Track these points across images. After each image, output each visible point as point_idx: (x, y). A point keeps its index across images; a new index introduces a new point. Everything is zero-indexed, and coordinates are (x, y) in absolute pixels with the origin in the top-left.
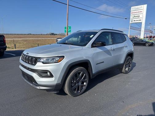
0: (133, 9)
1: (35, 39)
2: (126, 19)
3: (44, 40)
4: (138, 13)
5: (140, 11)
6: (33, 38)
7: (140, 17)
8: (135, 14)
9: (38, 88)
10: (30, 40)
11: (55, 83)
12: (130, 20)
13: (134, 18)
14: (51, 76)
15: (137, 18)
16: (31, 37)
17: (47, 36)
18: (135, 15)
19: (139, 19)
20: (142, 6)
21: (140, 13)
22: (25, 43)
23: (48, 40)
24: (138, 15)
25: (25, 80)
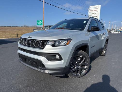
0: (91, 7)
1: (12, 31)
2: (85, 15)
3: (20, 31)
4: (94, 11)
5: (96, 9)
6: (9, 29)
7: (96, 14)
8: (93, 11)
9: (46, 72)
10: (8, 31)
11: (64, 66)
12: (89, 16)
13: (92, 15)
14: (61, 59)
15: (94, 14)
16: (7, 29)
17: (22, 28)
18: (92, 13)
19: (96, 16)
20: (98, 6)
21: (96, 11)
22: (3, 33)
23: (24, 31)
24: (94, 13)
25: (28, 65)
